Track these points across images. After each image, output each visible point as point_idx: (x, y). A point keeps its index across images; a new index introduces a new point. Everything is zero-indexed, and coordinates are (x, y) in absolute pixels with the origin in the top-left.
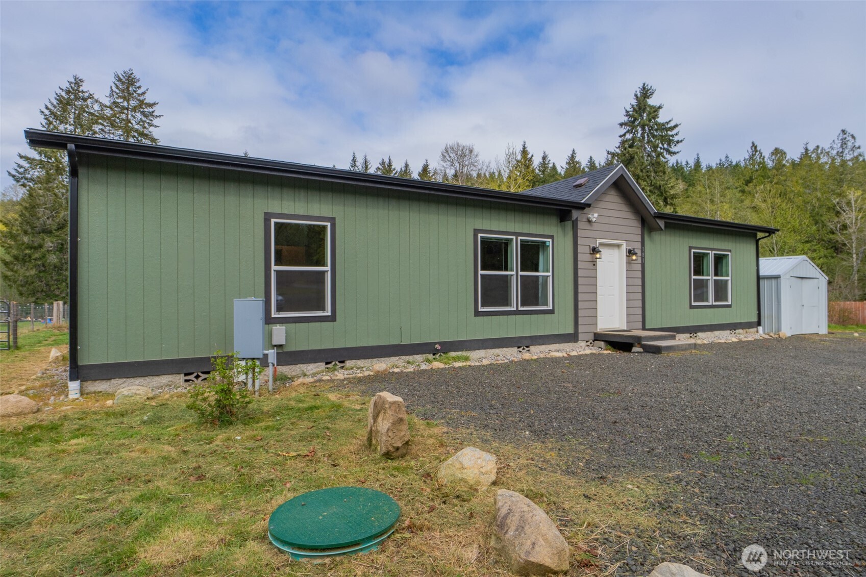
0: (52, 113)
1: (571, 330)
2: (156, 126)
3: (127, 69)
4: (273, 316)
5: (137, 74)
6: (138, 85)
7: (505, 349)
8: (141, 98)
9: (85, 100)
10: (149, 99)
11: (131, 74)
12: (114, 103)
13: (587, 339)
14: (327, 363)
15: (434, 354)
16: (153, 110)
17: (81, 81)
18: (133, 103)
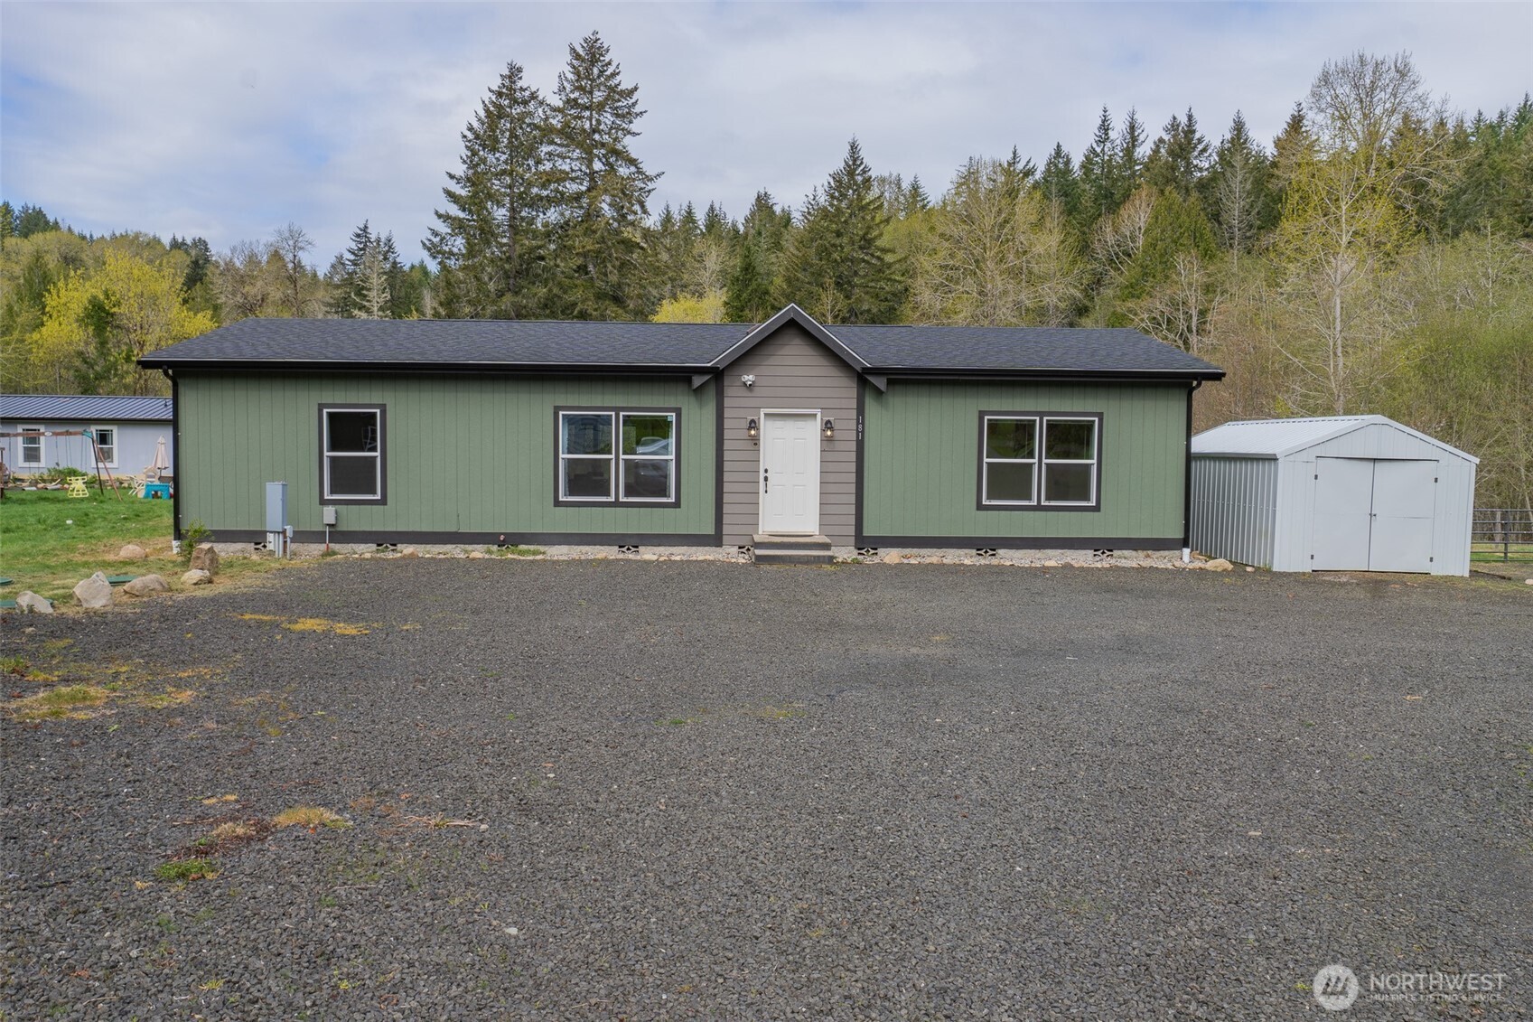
0: (477, 137)
1: (710, 530)
2: (635, 134)
3: (588, 34)
4: (326, 497)
5: (605, 40)
6: (607, 59)
7: (598, 547)
8: (612, 83)
9: (525, 103)
10: (625, 82)
11: (597, 40)
12: (568, 101)
13: (742, 544)
14: (379, 545)
15: (499, 546)
16: (633, 100)
17: (520, 70)
18: (598, 96)
